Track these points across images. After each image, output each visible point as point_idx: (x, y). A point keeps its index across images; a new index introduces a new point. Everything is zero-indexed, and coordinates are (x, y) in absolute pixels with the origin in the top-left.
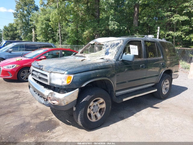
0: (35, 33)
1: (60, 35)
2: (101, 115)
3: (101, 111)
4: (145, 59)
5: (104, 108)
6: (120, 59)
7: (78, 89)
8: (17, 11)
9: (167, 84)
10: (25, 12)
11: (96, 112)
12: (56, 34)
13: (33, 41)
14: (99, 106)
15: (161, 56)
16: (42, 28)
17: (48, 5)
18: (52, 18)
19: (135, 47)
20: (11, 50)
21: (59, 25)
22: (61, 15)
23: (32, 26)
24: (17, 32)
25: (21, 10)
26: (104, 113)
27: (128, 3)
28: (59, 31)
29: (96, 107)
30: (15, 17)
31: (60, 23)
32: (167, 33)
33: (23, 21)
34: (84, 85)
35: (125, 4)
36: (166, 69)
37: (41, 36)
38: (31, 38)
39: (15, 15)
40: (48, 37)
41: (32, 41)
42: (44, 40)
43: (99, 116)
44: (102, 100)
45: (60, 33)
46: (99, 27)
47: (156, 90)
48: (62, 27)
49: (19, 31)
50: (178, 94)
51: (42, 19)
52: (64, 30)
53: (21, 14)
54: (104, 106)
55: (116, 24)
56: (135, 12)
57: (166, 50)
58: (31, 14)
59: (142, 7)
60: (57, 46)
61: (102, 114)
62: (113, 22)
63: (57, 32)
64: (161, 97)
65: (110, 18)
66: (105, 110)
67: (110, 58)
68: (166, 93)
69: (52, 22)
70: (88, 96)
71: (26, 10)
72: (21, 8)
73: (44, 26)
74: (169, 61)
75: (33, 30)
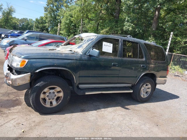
0: (60, 27)
1: (81, 31)
2: (57, 103)
3: (58, 99)
4: (120, 58)
5: (62, 97)
6: (88, 54)
7: (30, 73)
8: (48, 6)
9: (148, 88)
10: (55, 7)
11: (52, 99)
12: (78, 30)
13: (58, 34)
14: (56, 93)
15: (143, 59)
16: (66, 23)
17: (71, 2)
18: (75, 14)
19: (109, 45)
20: (26, 38)
21: (81, 22)
22: (82, 12)
23: (59, 21)
24: (46, 24)
25: (51, 5)
26: (61, 101)
27: (147, 6)
28: (81, 27)
29: (52, 94)
30: (45, 11)
31: (83, 20)
32: (184, 40)
33: (51, 16)
34: (37, 71)
35: (144, 6)
36: (147, 72)
37: (65, 30)
38: (56, 31)
39: (46, 9)
40: (70, 32)
41: (56, 34)
42: (66, 34)
43: (55, 103)
44: (59, 89)
45: (81, 29)
46: (116, 27)
47: (132, 91)
48: (84, 24)
49: (47, 24)
50: (162, 101)
51: (67, 15)
52: (85, 27)
53: (51, 9)
54: (61, 94)
55: (131, 25)
56: (155, 15)
57: (152, 53)
58: (59, 9)
59: (167, 12)
60: (77, 41)
61: (59, 102)
62: (128, 24)
63: (78, 28)
64: (138, 99)
65: (126, 19)
66: (62, 99)
67: (78, 51)
68: (145, 97)
69: (74, 19)
70: (42, 82)
71: (56, 6)
72: (52, 4)
73: (68, 22)
74: (153, 64)
75: (59, 24)
